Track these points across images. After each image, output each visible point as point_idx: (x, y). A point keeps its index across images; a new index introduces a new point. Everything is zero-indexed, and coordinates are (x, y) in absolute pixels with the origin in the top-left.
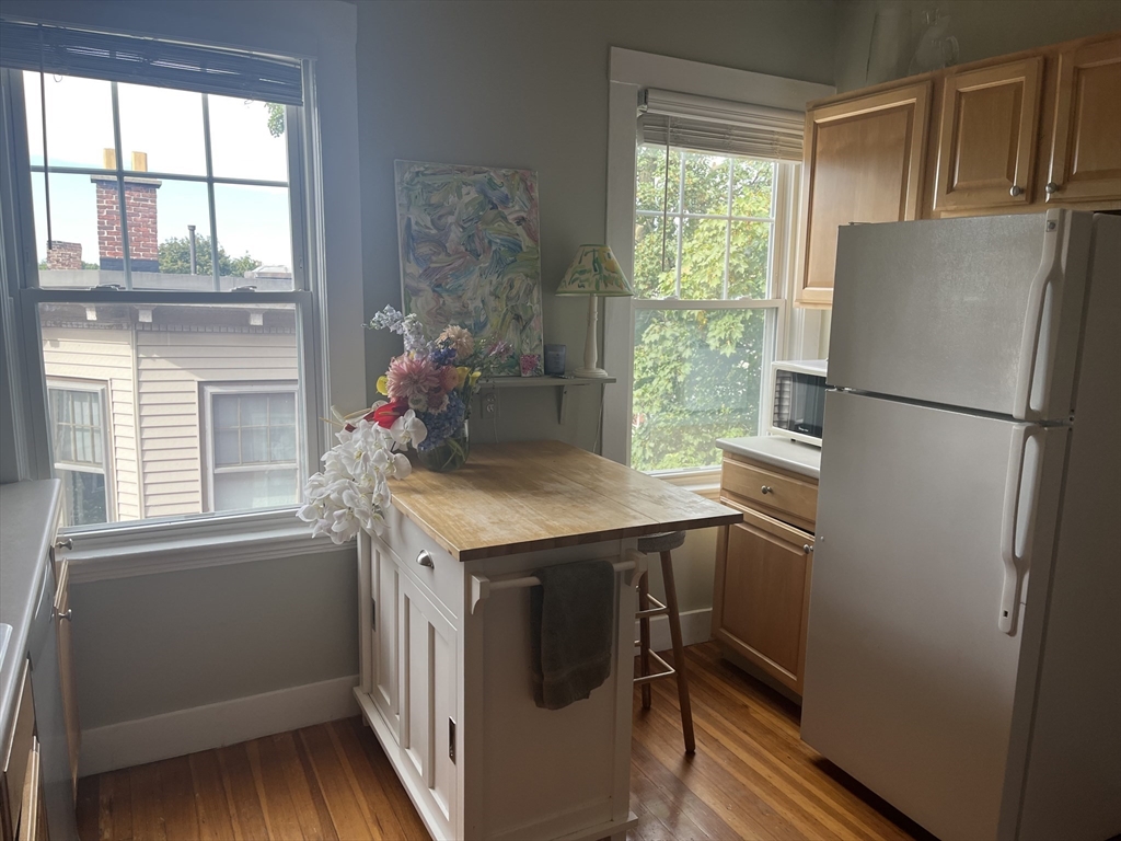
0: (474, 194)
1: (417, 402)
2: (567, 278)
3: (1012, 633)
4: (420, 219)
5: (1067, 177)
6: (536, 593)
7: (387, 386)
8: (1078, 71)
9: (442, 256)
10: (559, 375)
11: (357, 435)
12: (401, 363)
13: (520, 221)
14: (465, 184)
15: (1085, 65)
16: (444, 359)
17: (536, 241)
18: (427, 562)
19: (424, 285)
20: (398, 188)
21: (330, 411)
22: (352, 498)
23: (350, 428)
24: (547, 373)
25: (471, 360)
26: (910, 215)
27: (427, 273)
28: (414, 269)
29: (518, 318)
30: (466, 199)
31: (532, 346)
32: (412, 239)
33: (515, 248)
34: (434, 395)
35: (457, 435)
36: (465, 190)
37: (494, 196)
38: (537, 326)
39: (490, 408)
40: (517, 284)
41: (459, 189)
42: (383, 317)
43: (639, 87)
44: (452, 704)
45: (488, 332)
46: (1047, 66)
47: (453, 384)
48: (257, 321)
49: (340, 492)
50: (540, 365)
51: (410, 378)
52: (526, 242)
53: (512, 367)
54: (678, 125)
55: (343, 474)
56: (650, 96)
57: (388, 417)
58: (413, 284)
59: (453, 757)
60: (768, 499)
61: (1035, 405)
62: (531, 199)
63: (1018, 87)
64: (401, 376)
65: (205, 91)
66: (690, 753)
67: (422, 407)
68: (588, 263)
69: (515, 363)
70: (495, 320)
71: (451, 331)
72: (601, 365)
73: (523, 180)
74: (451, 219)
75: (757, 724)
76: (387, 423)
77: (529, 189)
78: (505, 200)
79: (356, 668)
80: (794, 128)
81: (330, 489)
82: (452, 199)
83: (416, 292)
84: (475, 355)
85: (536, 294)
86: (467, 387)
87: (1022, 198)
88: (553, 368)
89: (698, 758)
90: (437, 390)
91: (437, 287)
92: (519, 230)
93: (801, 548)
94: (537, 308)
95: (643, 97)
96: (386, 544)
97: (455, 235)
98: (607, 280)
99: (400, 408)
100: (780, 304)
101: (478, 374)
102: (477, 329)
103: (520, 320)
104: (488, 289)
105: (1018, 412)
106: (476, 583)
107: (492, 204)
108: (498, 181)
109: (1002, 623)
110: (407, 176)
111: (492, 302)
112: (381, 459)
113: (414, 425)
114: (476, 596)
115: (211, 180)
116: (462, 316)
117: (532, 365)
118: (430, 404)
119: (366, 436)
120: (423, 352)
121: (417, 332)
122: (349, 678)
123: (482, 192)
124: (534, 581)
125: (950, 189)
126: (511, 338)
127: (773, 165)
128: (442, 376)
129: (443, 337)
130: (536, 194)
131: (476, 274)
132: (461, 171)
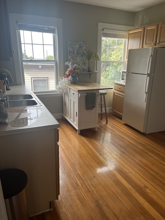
0: (78, 46)
1: (71, 74)
2: (91, 58)
3: (145, 102)
4: (71, 49)
5: (160, 42)
6: (86, 96)
7: (67, 73)
8: (161, 27)
9: (74, 55)
10: (90, 72)
11: (63, 80)
12: (69, 69)
13: (85, 49)
14: (77, 44)
15: (162, 26)
16: (74, 69)
17: (87, 52)
18: (73, 94)
19: (71, 59)
20: (68, 45)
21: (59, 77)
22: (63, 87)
23: (62, 79)
24: (88, 72)
25: (78, 69)
26: (141, 48)
27: (72, 57)
28: (70, 57)
29: (84, 64)
30: (77, 46)
31: (86, 68)
32: (70, 52)
33: (84, 53)
34: (73, 73)
35: (76, 79)
36: (77, 45)
37: (81, 46)
38: (87, 65)
39: (80, 77)
40: (84, 59)
41: (76, 45)
42: (67, 63)
43: (102, 28)
44: (76, 110)
45: (80, 65)
46: (158, 26)
47: (76, 72)
48: (40, 67)
49: (62, 87)
50: (87, 71)
51: (70, 71)
52: (85, 52)
53: (83, 71)
54: (108, 34)
55: (62, 84)
56: (104, 30)
57: (68, 76)
58: (70, 59)
59: (77, 116)
60: (119, 90)
61: (149, 73)
62: (86, 46)
63: (154, 29)
64: (69, 71)
65: (43, 32)
66: (107, 123)
67: (72, 75)
68: (94, 55)
69: (84, 70)
70: (81, 64)
71: (75, 65)
72: (96, 70)
73: (85, 43)
74: (75, 49)
75: (117, 120)
76: (67, 77)
77: (86, 45)
78: (83, 46)
79: (63, 112)
80: (126, 34)
81: (60, 86)
82: (75, 46)
83: (70, 60)
84: (79, 68)
85: (87, 60)
86: (77, 73)
87: (154, 45)
88: (89, 71)
89: (108, 123)
90: (74, 73)
91: (73, 59)
92: (85, 51)
93: (123, 96)
94: (87, 62)
95: (103, 30)
96: (67, 93)
97: (76, 51)
98: (97, 58)
99: (69, 75)
100: (124, 62)
101: (79, 71)
102: (79, 65)
103: (85, 64)
104: (80, 59)
105: (146, 74)
106: (79, 94)
107: (81, 47)
108: (82, 44)
109: (144, 101)
110: (69, 43)
111: (81, 61)
112: (67, 82)
113: (71, 77)
114: (79, 96)
115: (43, 45)
116: (77, 63)
117: (86, 70)
118: (73, 75)
119: (64, 80)
120: (72, 68)
121: (71, 65)
122: (62, 113)
123: (79, 45)
124: (86, 95)
125: (146, 44)
126: (83, 66)
127: (123, 40)
128: (74, 71)
129: (74, 66)
130: (87, 45)
131: (79, 57)
132: (77, 42)
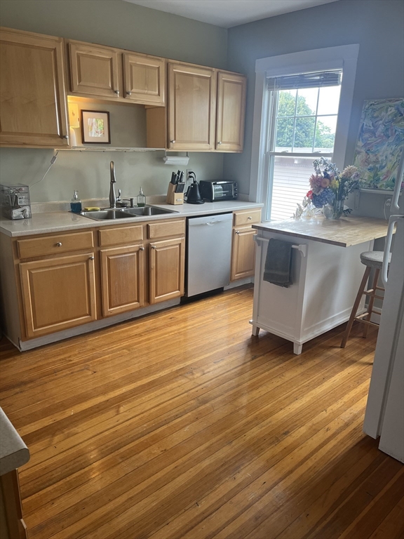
0: (393, 110)
4: (368, 123)
9: (373, 138)
14: (391, 106)
19: (363, 150)
20: (362, 112)
27: (365, 146)
28: (361, 144)
30: (389, 113)
32: (363, 132)
36: (390, 110)
37: (402, 110)
41: (387, 108)
53: (393, 186)
69: (395, 184)
70: (389, 165)
74: (381, 122)
82: (383, 113)
91: (368, 151)
97: (381, 128)
102: (380, 169)
104: (390, 151)
107: (401, 114)
110: (367, 106)
111: (390, 157)
115: (316, 116)
116: (375, 163)
123: (398, 109)
131: (386, 144)
132: (390, 101)
